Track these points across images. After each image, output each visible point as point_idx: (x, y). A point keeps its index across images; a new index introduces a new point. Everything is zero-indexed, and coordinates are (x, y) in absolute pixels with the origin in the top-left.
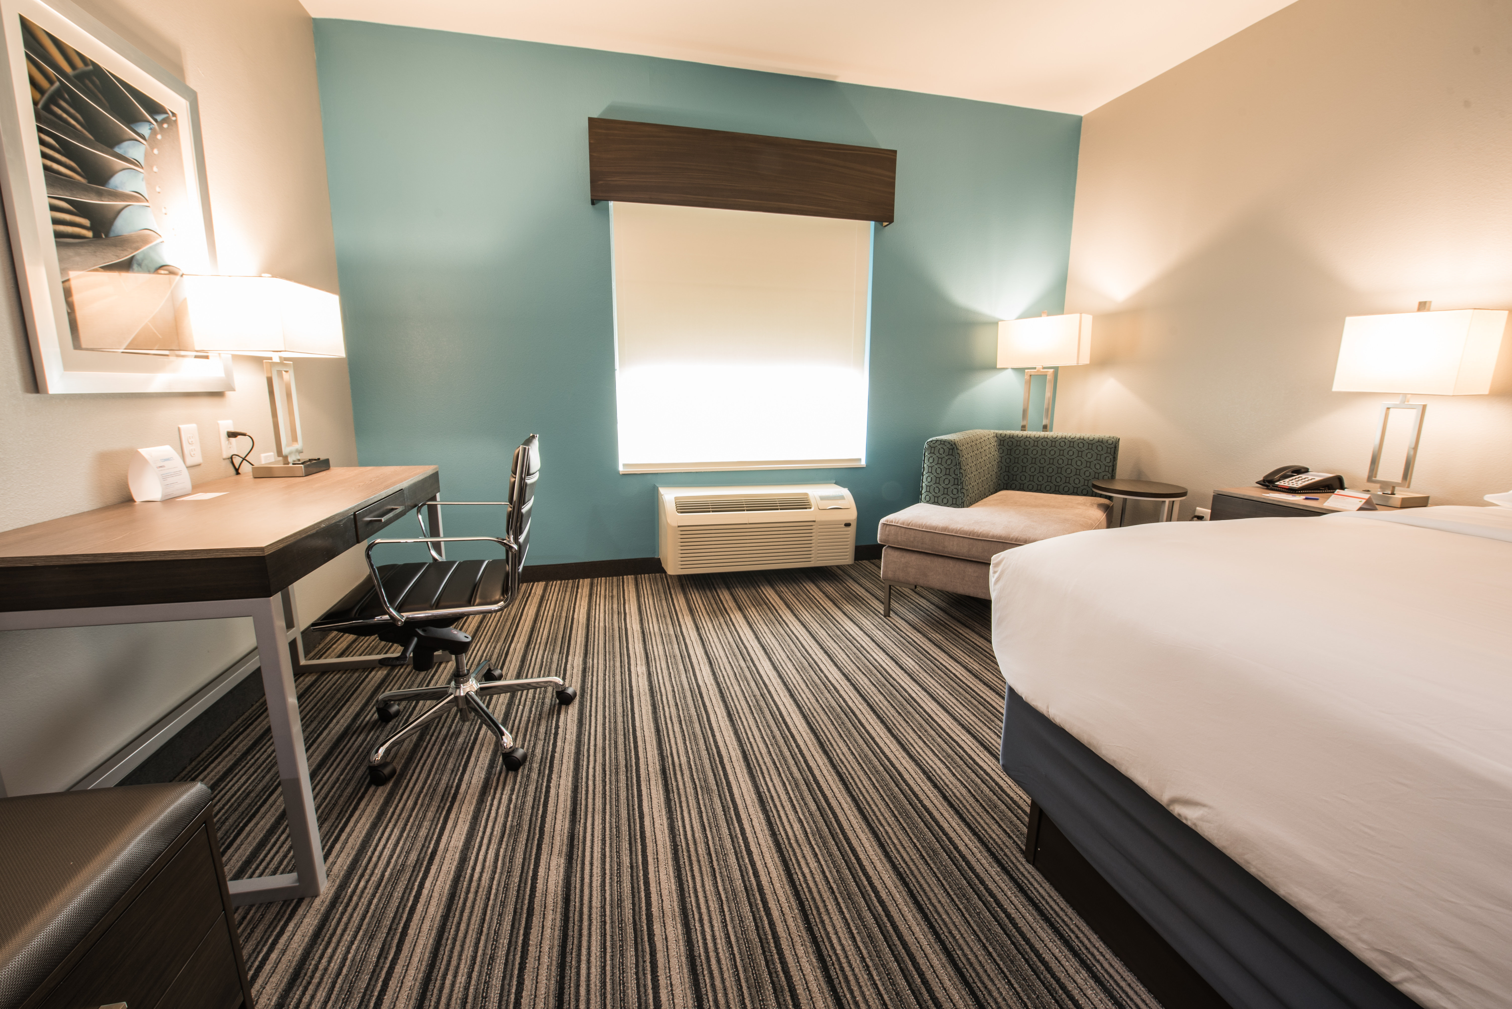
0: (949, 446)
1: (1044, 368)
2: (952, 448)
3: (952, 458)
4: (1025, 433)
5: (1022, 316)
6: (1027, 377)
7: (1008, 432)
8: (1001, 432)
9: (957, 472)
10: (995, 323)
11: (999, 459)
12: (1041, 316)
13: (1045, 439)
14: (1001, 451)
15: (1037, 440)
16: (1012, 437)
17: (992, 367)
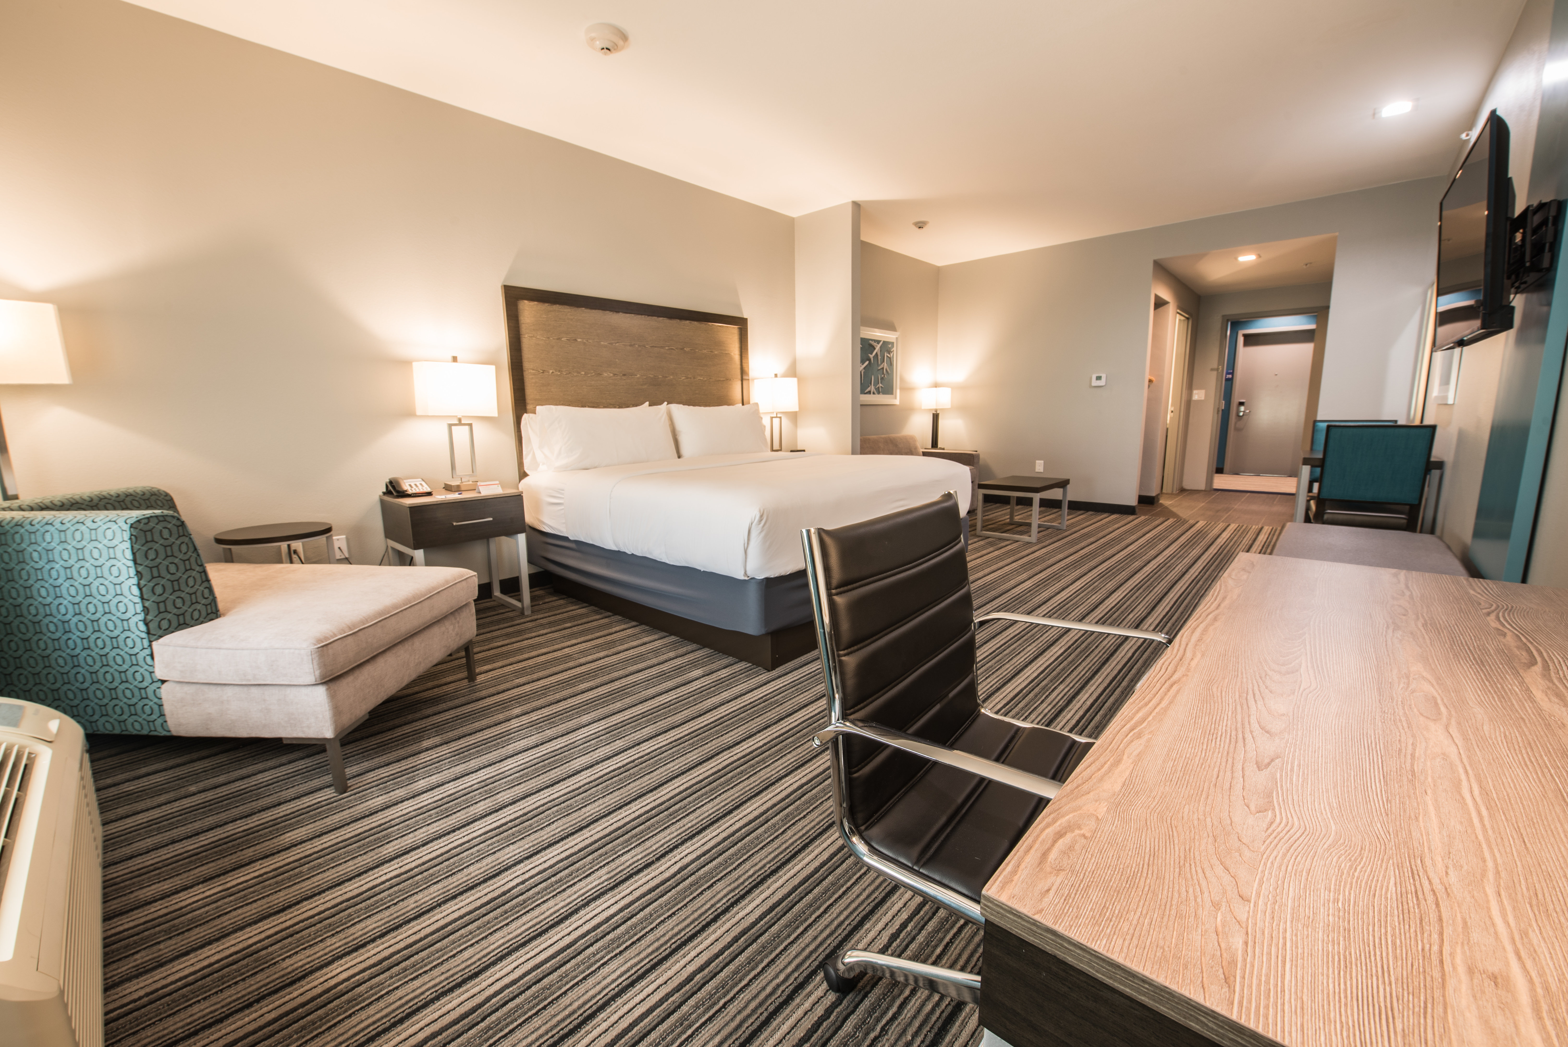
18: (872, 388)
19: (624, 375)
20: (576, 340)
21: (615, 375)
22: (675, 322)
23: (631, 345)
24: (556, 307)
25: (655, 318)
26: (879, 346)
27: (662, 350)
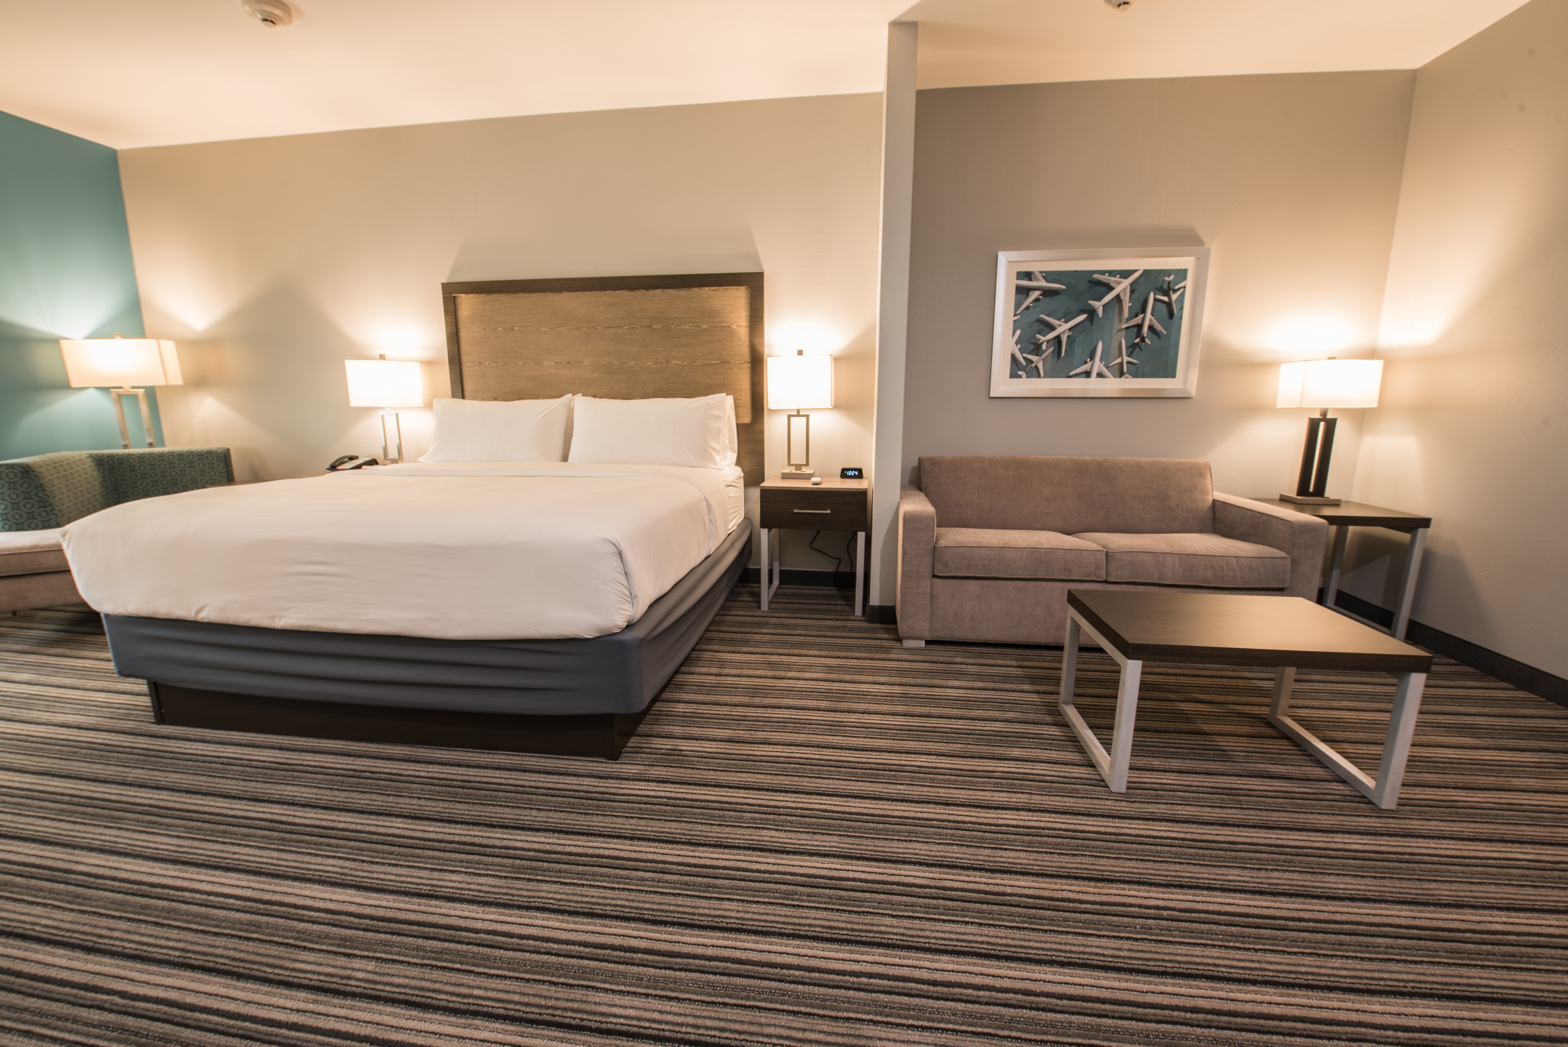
0: (20, 469)
1: (133, 388)
2: (26, 471)
3: (29, 481)
4: (127, 451)
5: (92, 336)
6: (115, 395)
7: (106, 452)
8: (96, 452)
9: (41, 494)
10: (55, 341)
11: (101, 479)
12: (113, 338)
13: (151, 455)
14: (101, 470)
15: (142, 457)
16: (111, 457)
17: (64, 386)
18: (1098, 365)
19: (569, 363)
20: (513, 329)
21: (556, 363)
22: (639, 294)
23: (577, 329)
24: (493, 296)
25: (610, 292)
26: (1126, 283)
27: (620, 331)
